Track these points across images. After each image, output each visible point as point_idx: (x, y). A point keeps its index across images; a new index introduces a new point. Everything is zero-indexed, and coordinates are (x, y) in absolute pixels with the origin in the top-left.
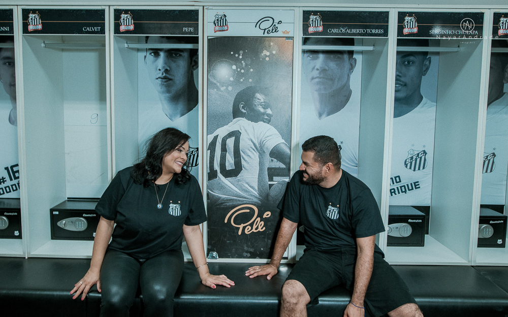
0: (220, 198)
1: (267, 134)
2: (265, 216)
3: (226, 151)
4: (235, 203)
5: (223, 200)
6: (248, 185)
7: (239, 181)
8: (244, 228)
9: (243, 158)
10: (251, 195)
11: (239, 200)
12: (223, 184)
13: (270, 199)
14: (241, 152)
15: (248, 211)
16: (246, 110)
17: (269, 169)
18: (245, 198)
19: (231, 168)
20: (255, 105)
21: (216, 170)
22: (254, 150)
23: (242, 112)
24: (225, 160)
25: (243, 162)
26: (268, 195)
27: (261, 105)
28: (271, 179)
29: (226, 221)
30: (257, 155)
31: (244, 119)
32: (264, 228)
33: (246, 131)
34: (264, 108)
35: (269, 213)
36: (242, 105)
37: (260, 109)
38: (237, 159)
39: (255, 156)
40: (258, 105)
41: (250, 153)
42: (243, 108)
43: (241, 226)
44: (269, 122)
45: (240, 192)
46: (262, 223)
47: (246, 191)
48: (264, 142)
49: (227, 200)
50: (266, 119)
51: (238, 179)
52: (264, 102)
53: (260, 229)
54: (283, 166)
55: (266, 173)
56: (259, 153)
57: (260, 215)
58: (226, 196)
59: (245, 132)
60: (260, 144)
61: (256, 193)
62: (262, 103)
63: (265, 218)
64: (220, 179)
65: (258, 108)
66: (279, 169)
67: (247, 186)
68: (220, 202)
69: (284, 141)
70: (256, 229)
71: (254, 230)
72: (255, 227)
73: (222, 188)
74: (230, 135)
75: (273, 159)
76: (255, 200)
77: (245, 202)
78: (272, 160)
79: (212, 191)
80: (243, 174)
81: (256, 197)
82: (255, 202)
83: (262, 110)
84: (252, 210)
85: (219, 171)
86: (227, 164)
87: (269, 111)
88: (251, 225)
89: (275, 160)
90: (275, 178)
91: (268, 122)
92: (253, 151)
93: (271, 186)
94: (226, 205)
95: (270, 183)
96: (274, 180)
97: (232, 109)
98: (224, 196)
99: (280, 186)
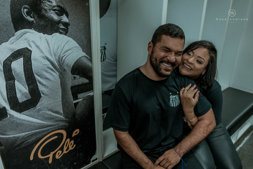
0: (18, 138)
1: (66, 48)
2: (74, 134)
3: (13, 79)
4: (38, 136)
5: (23, 137)
6: (52, 111)
7: (39, 110)
8: (54, 155)
9: (40, 83)
10: (57, 121)
11: (44, 131)
12: (18, 121)
13: (77, 117)
14: (36, 76)
15: (56, 137)
16: (34, 17)
17: (72, 88)
18: (50, 126)
19: (25, 99)
20: (46, 10)
21: (4, 108)
22: (52, 70)
23: (27, 21)
24: (15, 91)
25: (41, 88)
26: (74, 114)
27: (54, 10)
28: (76, 98)
29: (32, 158)
30: (56, 75)
31: (32, 31)
32: (75, 145)
33: (38, 47)
34: (59, 15)
35: (78, 130)
36: (25, 10)
37: (52, 15)
38: (31, 87)
39: (55, 76)
40: (49, 10)
41: (48, 75)
42: (28, 14)
43: (51, 155)
44: (66, 32)
45: (43, 122)
46: (73, 142)
47: (50, 118)
48: (64, 58)
49: (28, 137)
50: (62, 29)
51: (38, 109)
52: (58, 6)
53: (71, 148)
54: (86, 81)
55: (70, 93)
56: (59, 72)
57: (69, 136)
58: (26, 133)
59: (36, 48)
60: (59, 62)
61: (62, 117)
62: (54, 7)
63: (75, 136)
64: (12, 116)
65: (49, 14)
66: (83, 84)
67: (50, 113)
68: (18, 142)
69: (84, 54)
70: (67, 150)
71: (65, 152)
72: (65, 148)
73: (18, 125)
74: (16, 55)
75: (75, 76)
76: (62, 124)
77: (51, 130)
78: (75, 78)
79: (4, 135)
80: (43, 102)
81: (63, 121)
82: (63, 126)
83: (56, 17)
84: (61, 135)
85: (8, 107)
86: (19, 95)
87: (65, 19)
88: (62, 149)
89: (78, 77)
90: (80, 96)
91: (64, 32)
92: (52, 72)
93: (76, 104)
94: (29, 142)
95: (74, 102)
96: (79, 97)
97: (9, 15)
98: (23, 134)
99: (85, 102)
